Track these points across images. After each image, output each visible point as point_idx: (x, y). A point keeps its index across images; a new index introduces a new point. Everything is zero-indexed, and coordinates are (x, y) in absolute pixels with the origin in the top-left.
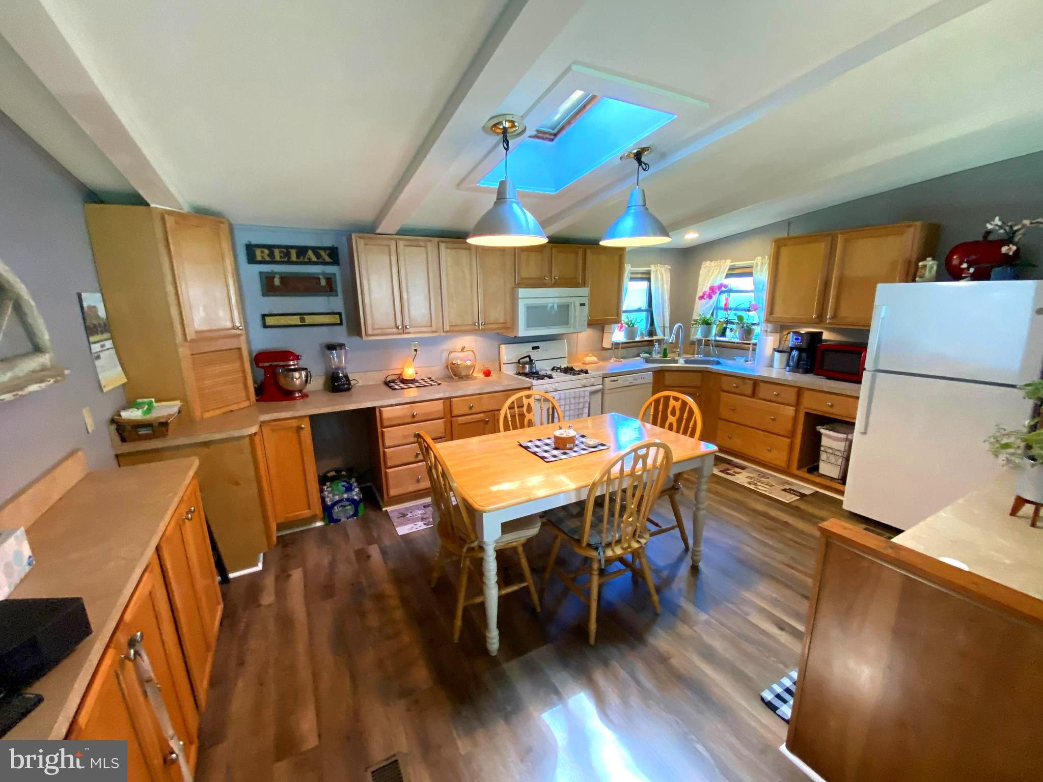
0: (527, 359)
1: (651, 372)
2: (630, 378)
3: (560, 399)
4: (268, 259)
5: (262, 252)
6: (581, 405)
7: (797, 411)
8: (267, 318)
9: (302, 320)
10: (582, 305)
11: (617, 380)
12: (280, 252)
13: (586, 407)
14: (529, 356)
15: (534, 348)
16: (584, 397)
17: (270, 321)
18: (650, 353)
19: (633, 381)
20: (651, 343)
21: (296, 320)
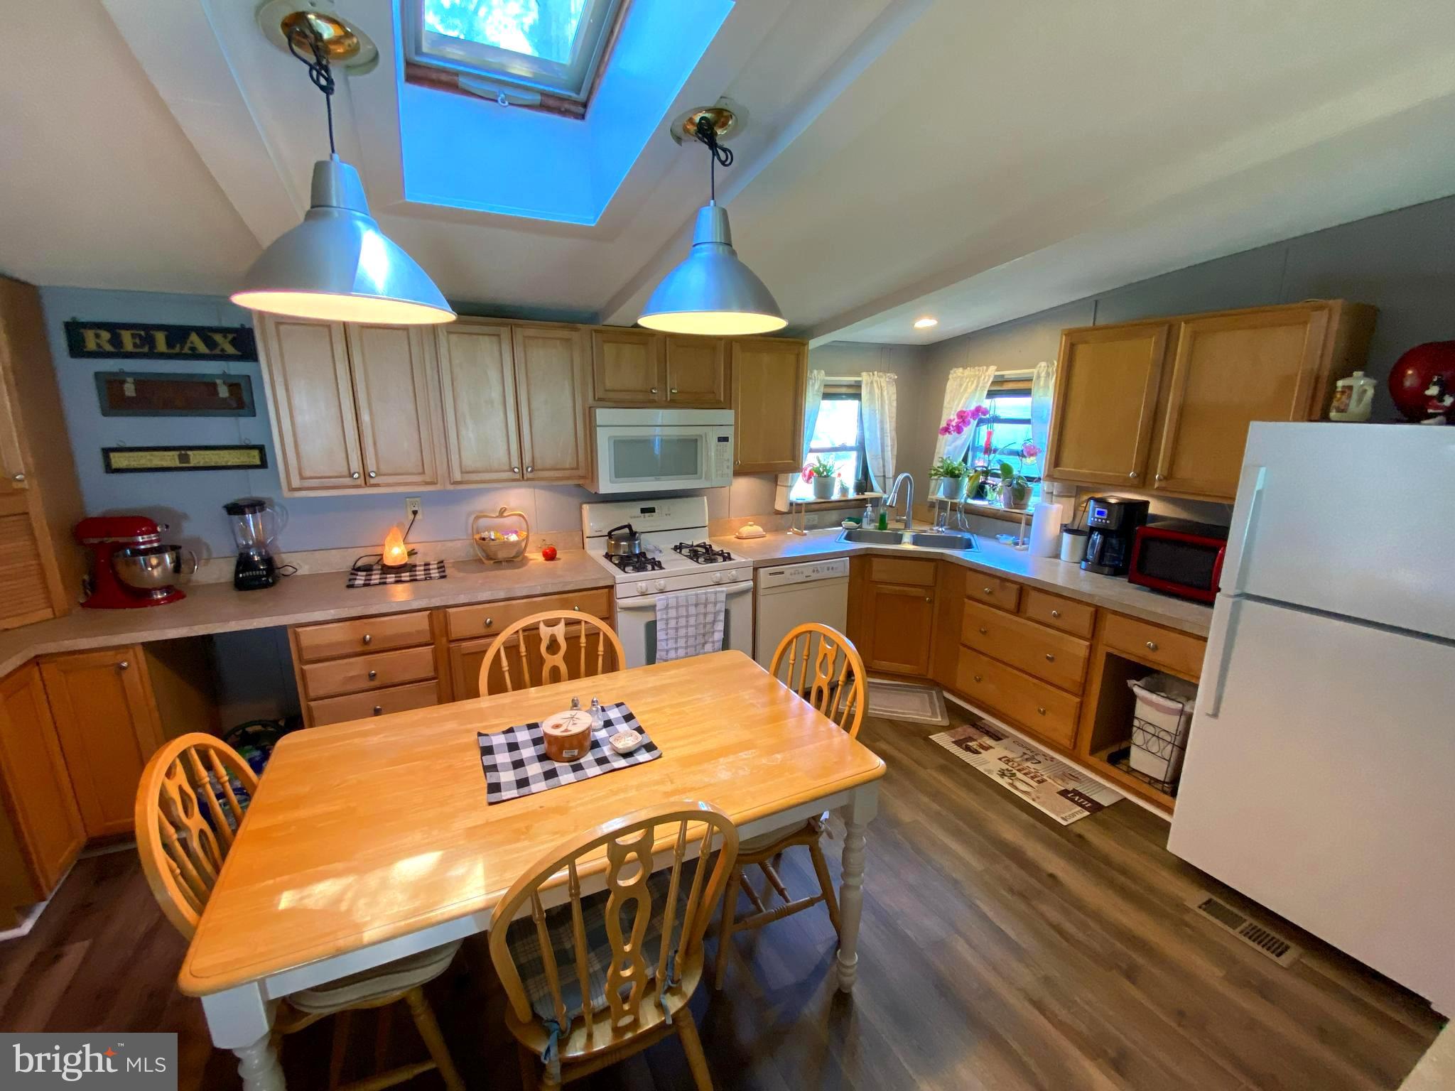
0: (627, 530)
1: (848, 558)
2: (806, 569)
3: (667, 608)
4: (109, 348)
5: (97, 336)
6: (710, 618)
7: (1091, 648)
8: (112, 455)
9: (184, 458)
10: (725, 439)
11: (782, 573)
12: (133, 336)
13: (720, 621)
14: (629, 526)
15: (644, 511)
16: (715, 603)
17: (119, 460)
18: (858, 521)
19: (812, 574)
20: (861, 504)
21: (171, 459)
